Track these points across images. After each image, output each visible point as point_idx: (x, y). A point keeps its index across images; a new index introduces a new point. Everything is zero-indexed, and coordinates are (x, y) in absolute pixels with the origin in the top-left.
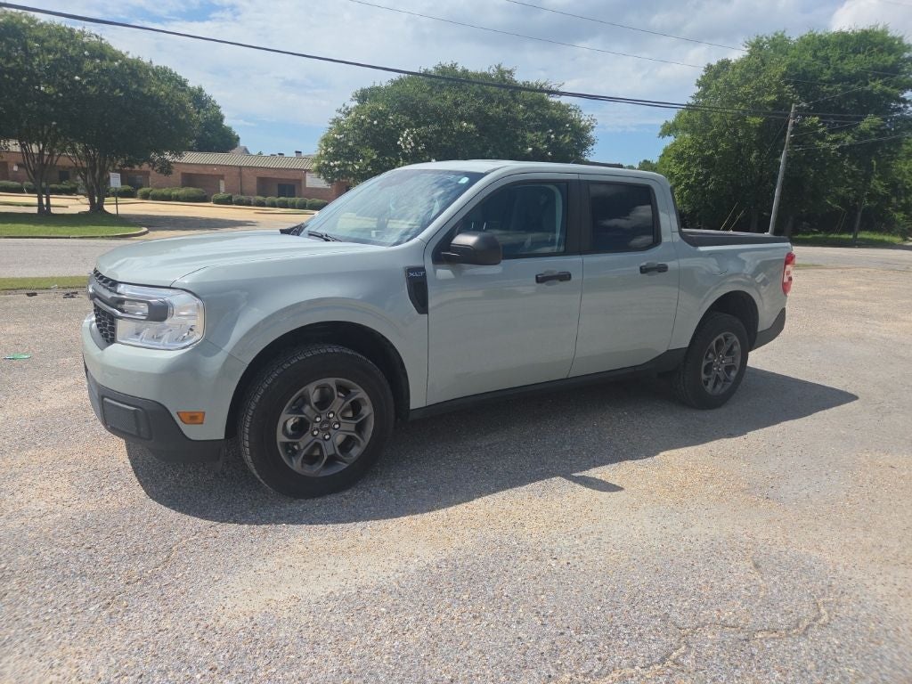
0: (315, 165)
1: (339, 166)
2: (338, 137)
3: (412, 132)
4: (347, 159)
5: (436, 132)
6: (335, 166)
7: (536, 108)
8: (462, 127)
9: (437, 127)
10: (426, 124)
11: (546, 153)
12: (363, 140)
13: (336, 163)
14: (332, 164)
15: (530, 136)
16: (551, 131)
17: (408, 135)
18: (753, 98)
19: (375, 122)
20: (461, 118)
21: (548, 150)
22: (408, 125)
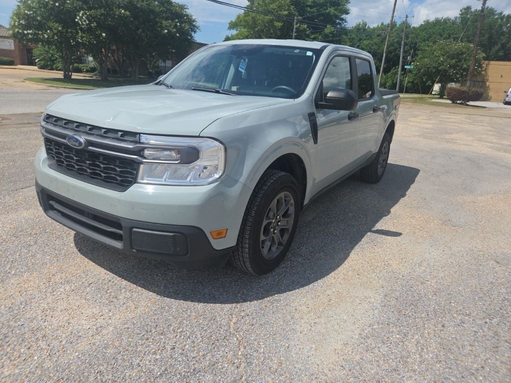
0: (11, 32)
1: (31, 34)
2: (29, 13)
3: (86, 14)
4: (38, 29)
5: (102, 15)
6: (28, 34)
7: (166, 5)
8: (120, 13)
9: (103, 11)
10: (96, 9)
11: (176, 34)
12: (48, 16)
13: (29, 31)
14: (25, 32)
15: (165, 23)
16: (177, 20)
17: (83, 15)
18: (277, 12)
19: (57, 4)
20: (119, 7)
21: (176, 32)
22: (82, 9)
